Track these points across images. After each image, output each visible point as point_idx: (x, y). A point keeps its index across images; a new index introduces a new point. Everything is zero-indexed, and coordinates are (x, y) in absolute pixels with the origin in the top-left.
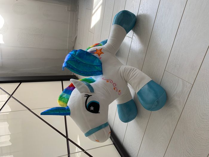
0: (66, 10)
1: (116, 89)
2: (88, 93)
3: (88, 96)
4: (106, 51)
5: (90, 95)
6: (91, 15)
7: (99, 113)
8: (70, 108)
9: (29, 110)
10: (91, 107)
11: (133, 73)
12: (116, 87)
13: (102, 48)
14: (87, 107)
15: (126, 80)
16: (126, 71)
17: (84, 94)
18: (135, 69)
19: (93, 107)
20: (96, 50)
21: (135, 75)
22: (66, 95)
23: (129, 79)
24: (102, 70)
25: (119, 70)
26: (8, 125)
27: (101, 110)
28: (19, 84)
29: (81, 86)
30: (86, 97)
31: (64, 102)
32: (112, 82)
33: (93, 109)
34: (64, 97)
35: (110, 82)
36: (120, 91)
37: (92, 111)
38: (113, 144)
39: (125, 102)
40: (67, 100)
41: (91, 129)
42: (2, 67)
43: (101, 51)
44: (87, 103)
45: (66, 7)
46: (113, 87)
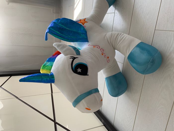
0: (52, 13)
1: (104, 55)
2: (74, 55)
3: (74, 58)
4: (90, 20)
5: (75, 57)
6: (73, 9)
7: (88, 75)
8: (54, 74)
9: (17, 98)
10: (78, 69)
11: (121, 37)
12: (103, 52)
13: (86, 19)
14: (74, 69)
15: (113, 46)
16: (113, 36)
17: (69, 56)
18: (122, 33)
19: (80, 69)
20: (79, 20)
21: (123, 39)
22: (49, 63)
23: (117, 44)
24: (87, 38)
25: (106, 37)
27: (89, 72)
28: (9, 77)
29: (65, 49)
30: (72, 59)
31: (47, 69)
32: (99, 48)
33: (81, 71)
34: (48, 66)
35: (97, 47)
36: (108, 58)
37: (79, 73)
38: (104, 125)
39: (114, 74)
40: (50, 67)
41: (79, 95)
43: (85, 21)
44: (73, 65)
46: (101, 53)
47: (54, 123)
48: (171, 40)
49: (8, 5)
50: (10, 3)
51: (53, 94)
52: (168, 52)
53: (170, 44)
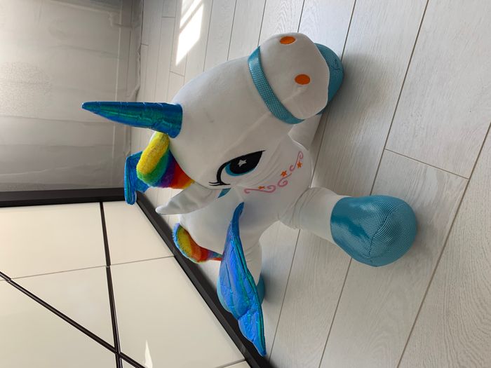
0: (111, 24)
45: (111, 16)
47: (114, 355)
48: (418, 183)
51: (111, 267)
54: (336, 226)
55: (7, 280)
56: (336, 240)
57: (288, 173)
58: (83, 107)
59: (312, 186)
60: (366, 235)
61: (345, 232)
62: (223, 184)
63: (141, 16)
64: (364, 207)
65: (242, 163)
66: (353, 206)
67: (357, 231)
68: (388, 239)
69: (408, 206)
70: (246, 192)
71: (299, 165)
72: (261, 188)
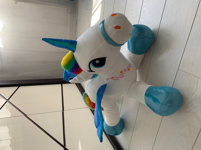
0: (66, 13)
9: (25, 115)
26: (9, 130)
28: (17, 87)
42: (2, 71)
45: (66, 10)
47: (63, 149)
48: (194, 86)
49: (16, 4)
50: (18, 2)
51: (64, 111)
52: (190, 98)
53: (193, 90)
54: (147, 98)
55: (25, 116)
56: (147, 104)
57: (123, 72)
58: (42, 40)
59: (137, 80)
60: (159, 102)
61: (150, 100)
62: (92, 71)
63: (77, 9)
64: (159, 91)
65: (97, 62)
66: (154, 90)
67: (155, 100)
68: (169, 105)
69: (179, 91)
70: (107, 80)
71: (129, 69)
72: (112, 78)
